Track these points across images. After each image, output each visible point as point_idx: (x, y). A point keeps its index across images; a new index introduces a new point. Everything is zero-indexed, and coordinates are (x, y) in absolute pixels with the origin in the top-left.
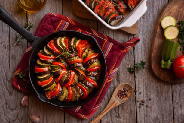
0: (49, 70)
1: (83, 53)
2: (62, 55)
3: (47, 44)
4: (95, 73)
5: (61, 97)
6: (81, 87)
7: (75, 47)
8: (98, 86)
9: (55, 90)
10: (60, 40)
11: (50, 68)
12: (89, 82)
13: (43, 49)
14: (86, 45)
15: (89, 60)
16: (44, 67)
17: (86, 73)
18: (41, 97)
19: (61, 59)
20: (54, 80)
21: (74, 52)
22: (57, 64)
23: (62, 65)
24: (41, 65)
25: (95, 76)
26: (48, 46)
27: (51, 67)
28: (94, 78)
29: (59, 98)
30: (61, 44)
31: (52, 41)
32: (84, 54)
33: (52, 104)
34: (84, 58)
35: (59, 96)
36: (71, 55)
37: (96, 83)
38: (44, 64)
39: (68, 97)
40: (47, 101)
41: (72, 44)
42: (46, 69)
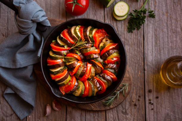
0: (63, 62)
1: (100, 43)
2: (77, 45)
3: (60, 33)
4: (113, 65)
5: (77, 91)
6: (98, 81)
7: (91, 37)
8: (117, 79)
9: (70, 84)
10: (75, 29)
11: (63, 60)
12: (107, 74)
13: (56, 40)
14: (103, 34)
15: (107, 50)
16: (57, 60)
17: (104, 66)
18: (55, 92)
19: (76, 51)
20: (69, 73)
21: (91, 42)
22: (71, 56)
23: (77, 57)
24: (55, 57)
25: (114, 69)
26: (62, 36)
27: (65, 59)
28: (113, 71)
29: (74, 92)
30: (76, 33)
31: (65, 31)
32: (101, 45)
33: (68, 99)
34: (101, 49)
35: (74, 91)
36: (87, 45)
37: (115, 76)
38: (57, 56)
39: (84, 92)
40: (62, 96)
41: (88, 33)
42: (59, 61)
